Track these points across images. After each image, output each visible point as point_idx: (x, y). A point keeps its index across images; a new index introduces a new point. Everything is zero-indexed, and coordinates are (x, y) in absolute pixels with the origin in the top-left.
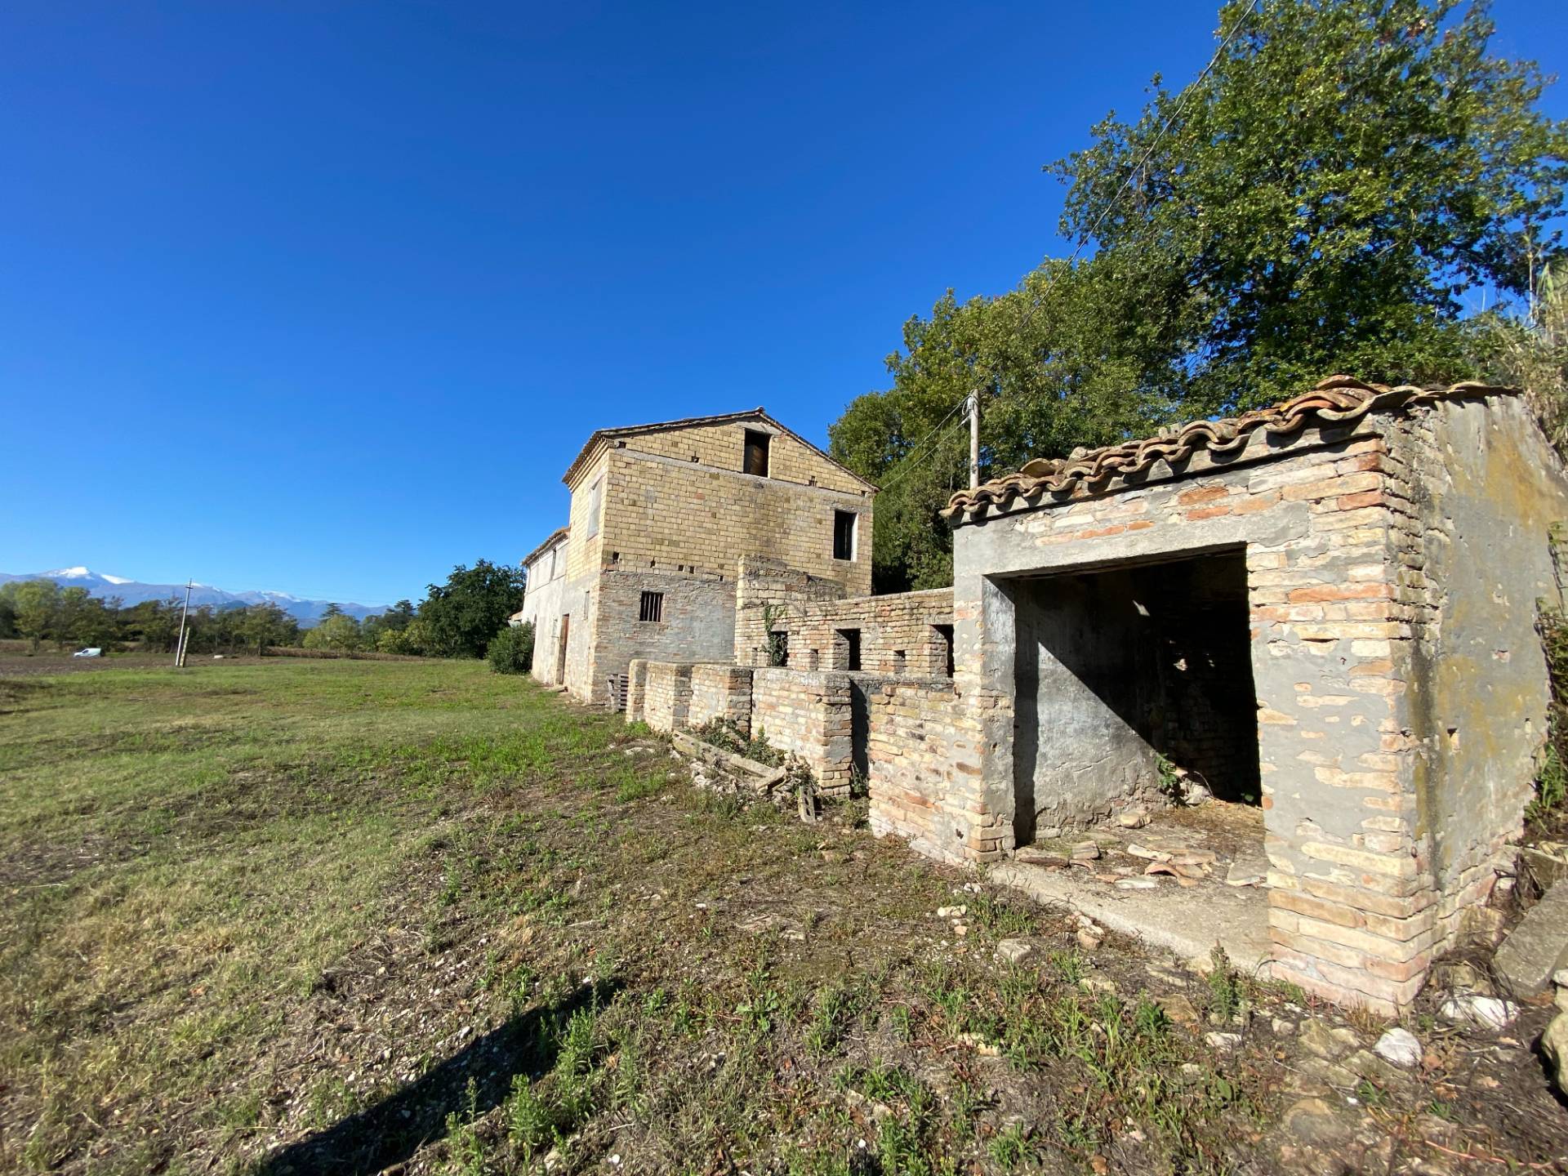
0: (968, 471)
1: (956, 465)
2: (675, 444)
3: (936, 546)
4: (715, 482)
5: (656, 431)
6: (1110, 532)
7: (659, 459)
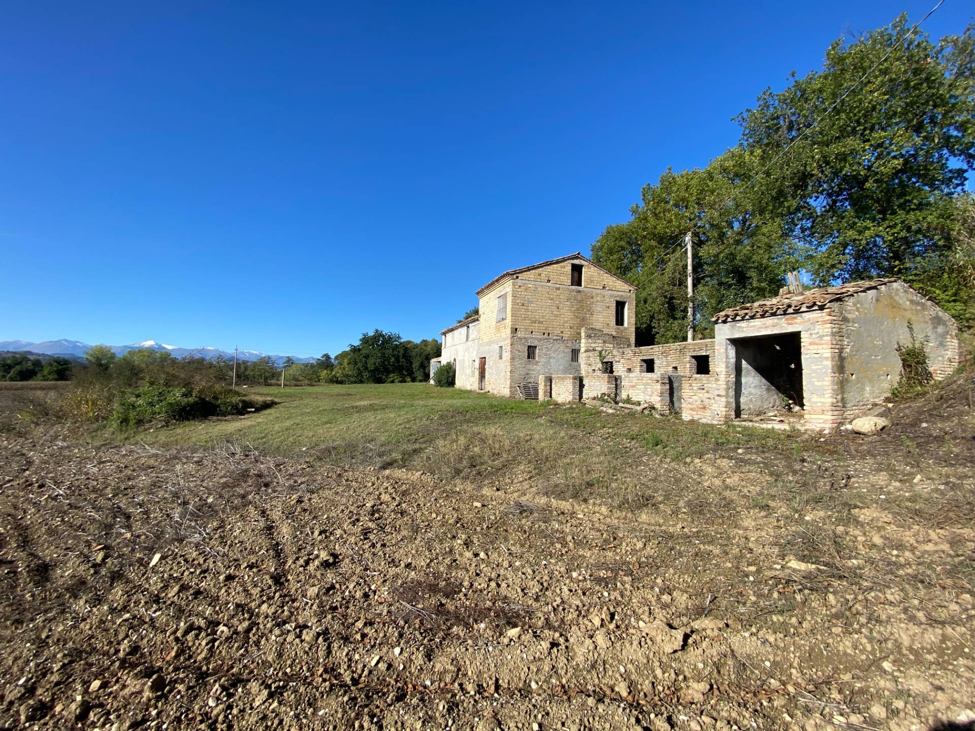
0: (686, 276)
1: (680, 273)
2: (540, 275)
3: (669, 316)
4: (558, 292)
5: (532, 269)
6: (766, 327)
7: (533, 283)
